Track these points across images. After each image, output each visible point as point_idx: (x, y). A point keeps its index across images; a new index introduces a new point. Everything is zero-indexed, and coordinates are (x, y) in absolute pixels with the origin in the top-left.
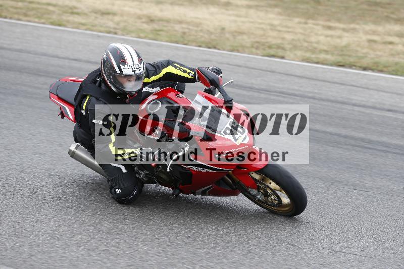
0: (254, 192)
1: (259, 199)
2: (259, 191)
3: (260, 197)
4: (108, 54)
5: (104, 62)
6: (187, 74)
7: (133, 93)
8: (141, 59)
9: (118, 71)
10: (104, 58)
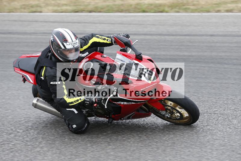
0: (163, 113)
1: (167, 117)
2: (166, 112)
3: (168, 115)
4: (54, 37)
5: (52, 42)
6: (106, 40)
7: (75, 60)
8: (77, 37)
9: (63, 47)
10: (51, 40)
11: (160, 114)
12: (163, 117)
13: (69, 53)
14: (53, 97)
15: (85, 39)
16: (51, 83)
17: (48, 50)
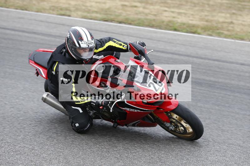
0: (168, 125)
1: (171, 129)
2: (171, 124)
3: (172, 128)
4: (70, 34)
5: (68, 39)
6: (122, 46)
7: (87, 60)
8: (93, 37)
9: (78, 45)
10: (68, 37)
11: (165, 125)
12: (167, 129)
15: (102, 42)
17: (63, 46)
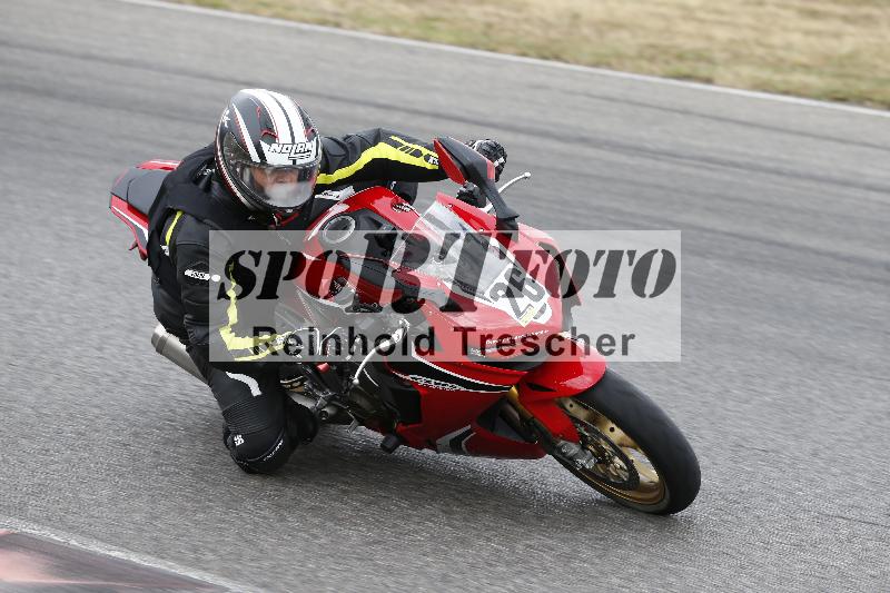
4: (232, 115)
6: (422, 158)
7: (289, 211)
8: (313, 131)
9: (255, 157)
10: (223, 124)
13: (273, 183)
14: (185, 320)
15: (348, 146)
16: (189, 273)
17: (203, 155)
